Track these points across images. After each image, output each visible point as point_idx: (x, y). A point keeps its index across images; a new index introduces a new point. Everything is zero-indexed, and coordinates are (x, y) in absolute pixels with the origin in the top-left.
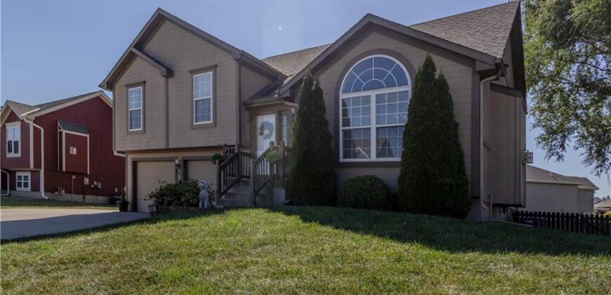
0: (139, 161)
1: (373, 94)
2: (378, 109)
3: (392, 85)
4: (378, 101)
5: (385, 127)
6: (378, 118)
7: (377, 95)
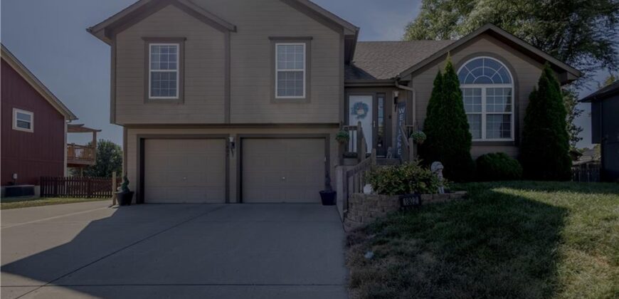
0: (147, 139)
1: (484, 87)
2: (489, 100)
3: (500, 82)
4: (487, 93)
5: (492, 115)
6: (487, 107)
7: (487, 89)
